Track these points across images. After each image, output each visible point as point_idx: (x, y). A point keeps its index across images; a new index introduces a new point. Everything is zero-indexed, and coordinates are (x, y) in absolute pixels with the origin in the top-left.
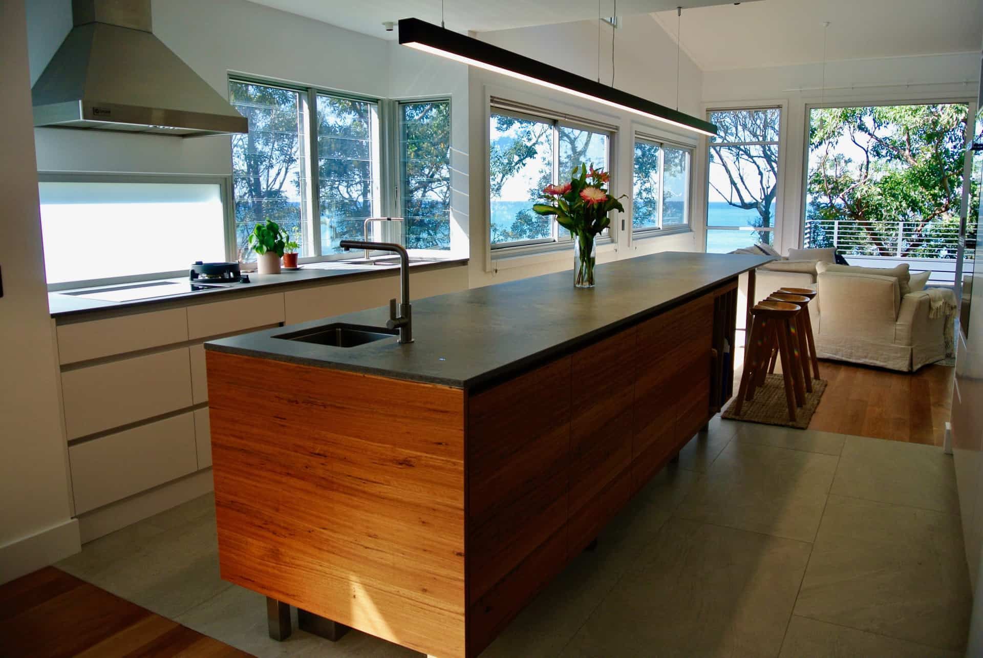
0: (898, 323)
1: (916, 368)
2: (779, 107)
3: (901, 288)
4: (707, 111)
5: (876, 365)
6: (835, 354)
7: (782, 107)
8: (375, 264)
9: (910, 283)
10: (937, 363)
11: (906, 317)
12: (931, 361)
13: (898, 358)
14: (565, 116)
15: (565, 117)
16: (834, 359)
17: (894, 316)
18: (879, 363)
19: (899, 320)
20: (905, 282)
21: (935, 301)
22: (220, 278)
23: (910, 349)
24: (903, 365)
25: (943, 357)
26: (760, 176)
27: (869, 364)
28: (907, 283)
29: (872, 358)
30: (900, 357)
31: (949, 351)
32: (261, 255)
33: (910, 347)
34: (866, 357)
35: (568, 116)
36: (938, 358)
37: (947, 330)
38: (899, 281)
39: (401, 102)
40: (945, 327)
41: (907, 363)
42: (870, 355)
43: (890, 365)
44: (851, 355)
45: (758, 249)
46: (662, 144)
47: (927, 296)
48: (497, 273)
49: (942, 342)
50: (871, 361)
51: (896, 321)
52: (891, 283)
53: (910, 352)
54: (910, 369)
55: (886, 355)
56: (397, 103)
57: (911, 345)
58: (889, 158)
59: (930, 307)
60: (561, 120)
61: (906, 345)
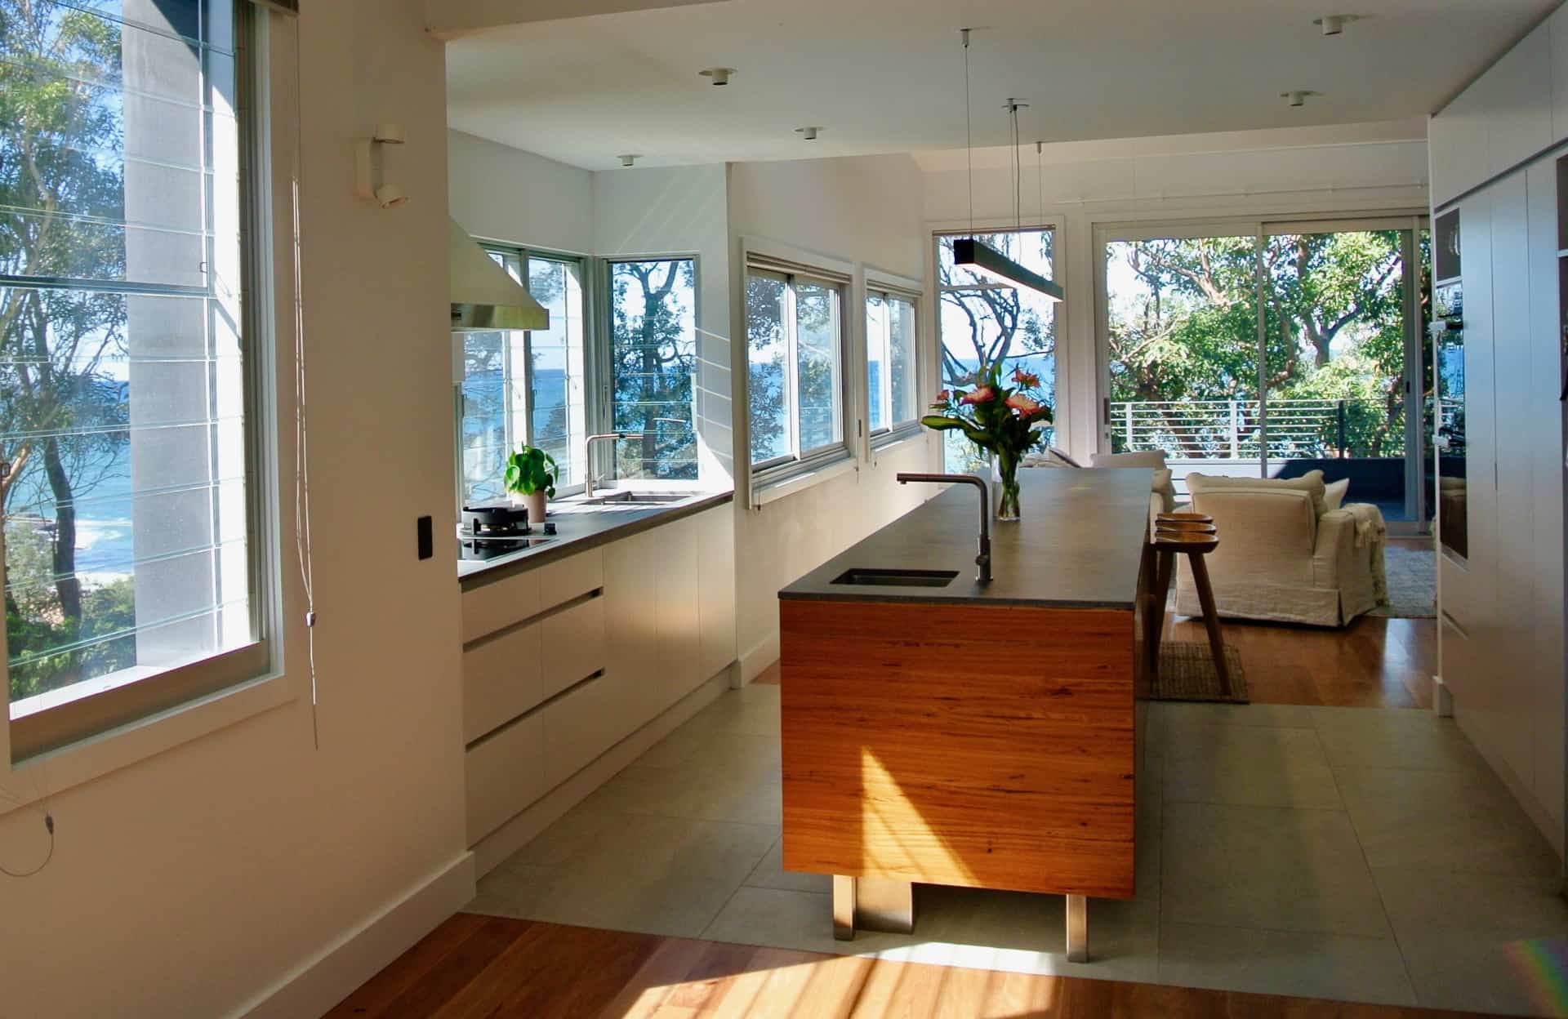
0: (1316, 557)
1: (1347, 620)
2: (1050, 228)
3: (1315, 506)
4: (933, 235)
5: (1292, 620)
6: (1227, 609)
7: (1054, 229)
8: (604, 504)
9: (1325, 498)
10: (1369, 614)
11: (1326, 549)
12: (1359, 612)
13: (1320, 607)
14: (805, 268)
15: (805, 270)
16: (1226, 616)
17: (1310, 547)
18: (1294, 617)
19: (1317, 552)
20: (1319, 496)
21: (1361, 522)
22: (505, 529)
23: (1337, 594)
24: (1329, 618)
25: (1374, 605)
26: (971, 328)
27: (1280, 620)
28: (1322, 498)
29: (1283, 611)
30: (1324, 606)
31: (1380, 597)
32: (527, 496)
33: (1337, 591)
34: (1273, 610)
35: (809, 269)
36: (1367, 607)
37: (1375, 564)
38: (1312, 497)
39: (611, 260)
40: (1372, 562)
41: (1335, 614)
42: (1279, 607)
43: (1310, 619)
44: (1251, 609)
45: (1056, 456)
46: (885, 294)
47: (1351, 516)
48: (761, 511)
49: (1370, 582)
50: (1282, 615)
51: (1313, 552)
52: (1302, 499)
53: (1337, 598)
54: (1339, 623)
55: (1301, 604)
56: (605, 261)
57: (1337, 587)
58: (1175, 286)
59: (1356, 532)
60: (798, 275)
61: (1332, 588)
